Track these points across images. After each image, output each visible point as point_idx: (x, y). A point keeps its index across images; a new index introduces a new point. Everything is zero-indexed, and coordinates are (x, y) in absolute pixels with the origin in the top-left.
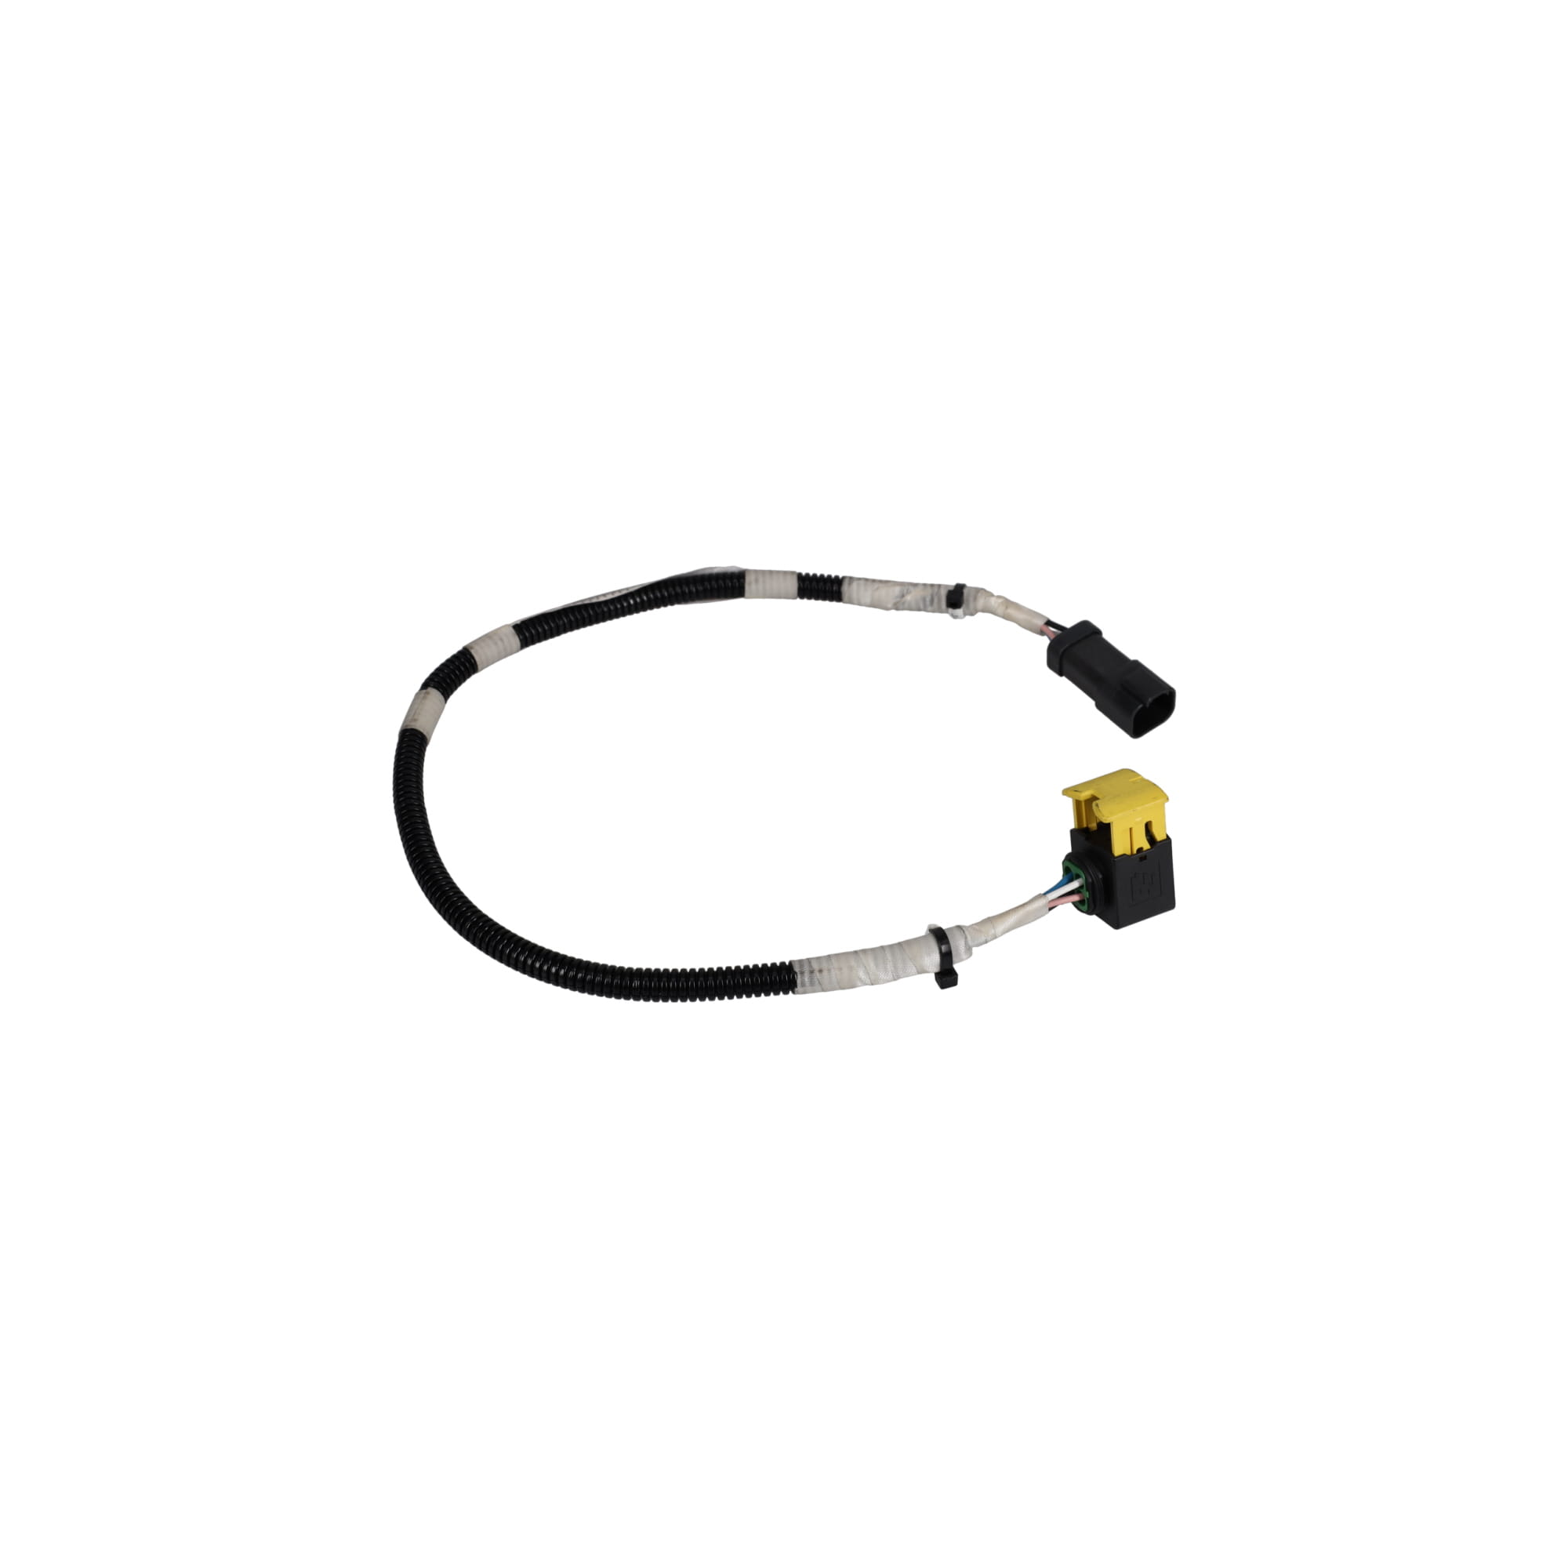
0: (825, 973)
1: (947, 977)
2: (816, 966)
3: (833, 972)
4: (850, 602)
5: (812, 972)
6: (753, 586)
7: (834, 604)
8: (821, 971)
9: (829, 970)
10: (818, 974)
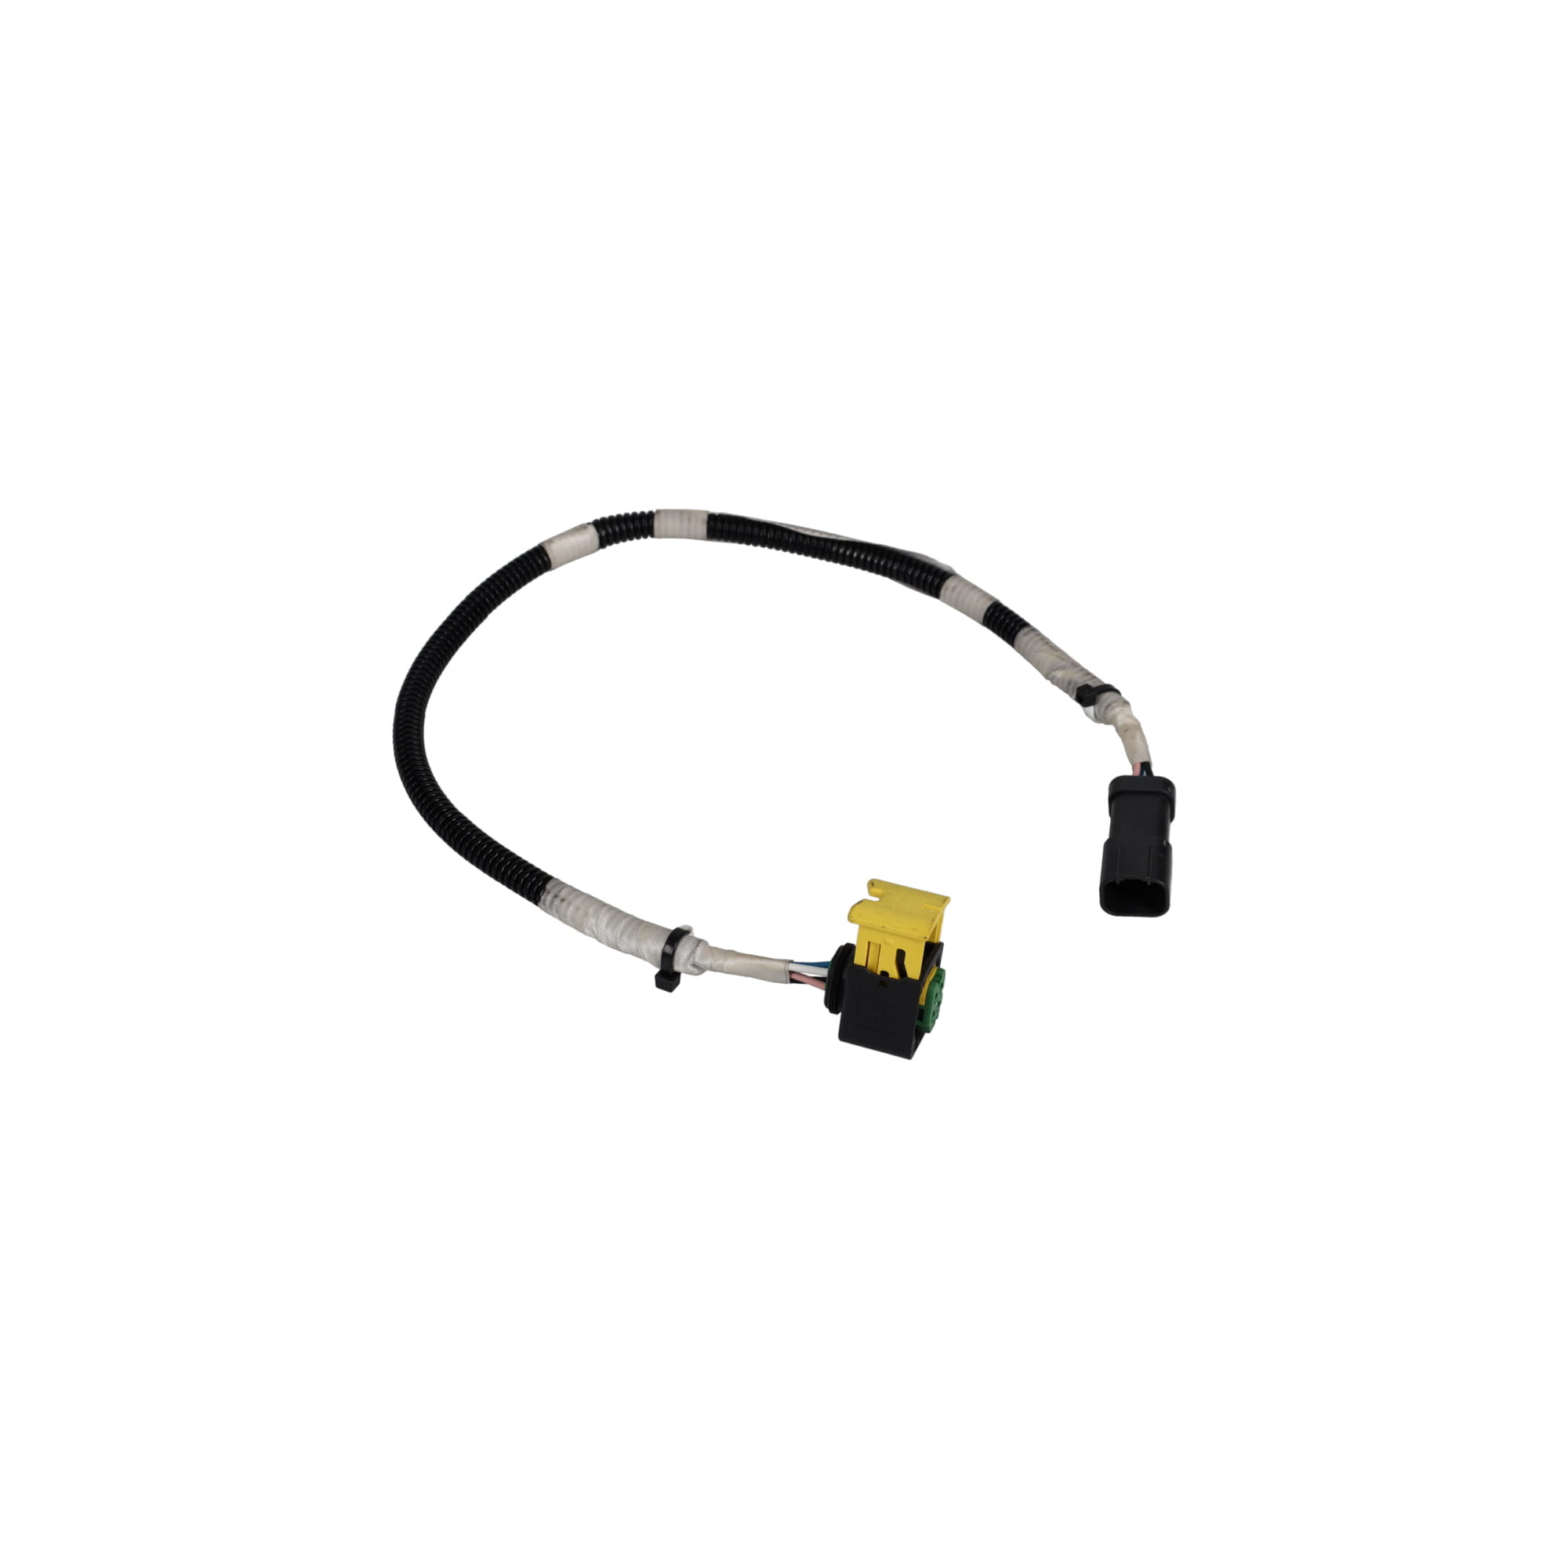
0: (564, 904)
1: (667, 979)
2: (563, 894)
3: (571, 908)
5: (556, 896)
8: (563, 900)
9: (569, 904)
10: (559, 901)
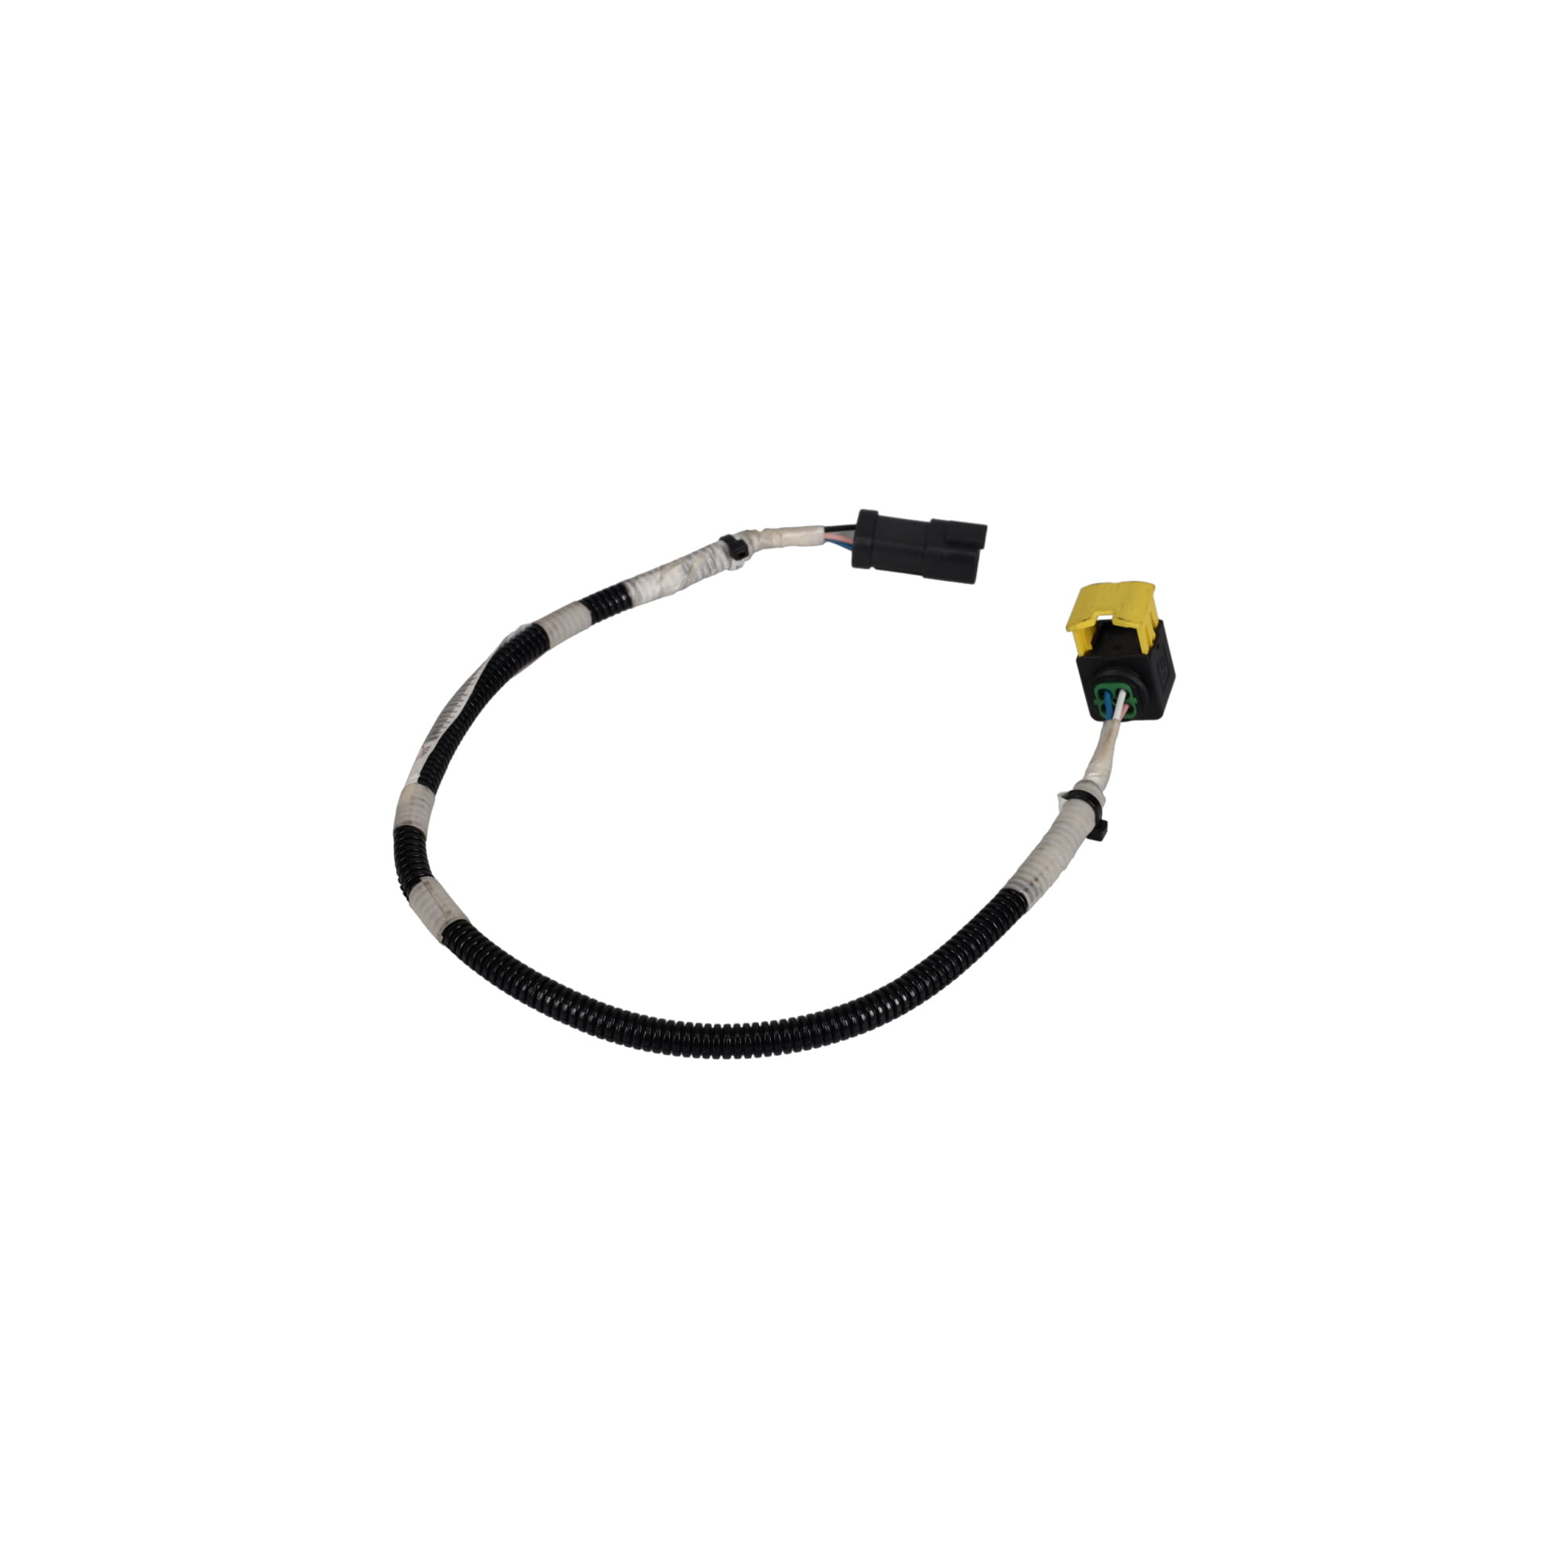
4: (640, 603)
6: (555, 634)
7: (629, 611)
